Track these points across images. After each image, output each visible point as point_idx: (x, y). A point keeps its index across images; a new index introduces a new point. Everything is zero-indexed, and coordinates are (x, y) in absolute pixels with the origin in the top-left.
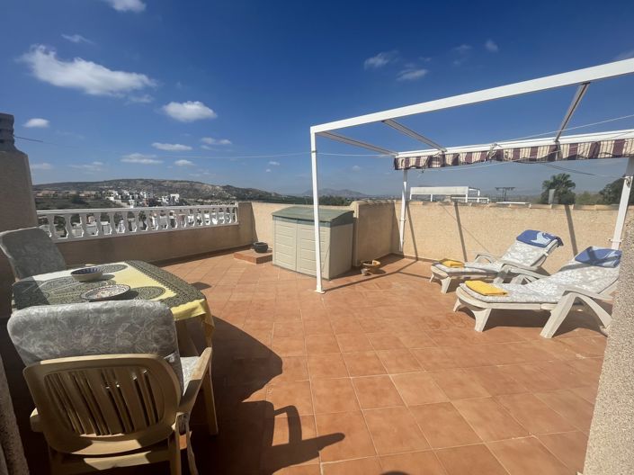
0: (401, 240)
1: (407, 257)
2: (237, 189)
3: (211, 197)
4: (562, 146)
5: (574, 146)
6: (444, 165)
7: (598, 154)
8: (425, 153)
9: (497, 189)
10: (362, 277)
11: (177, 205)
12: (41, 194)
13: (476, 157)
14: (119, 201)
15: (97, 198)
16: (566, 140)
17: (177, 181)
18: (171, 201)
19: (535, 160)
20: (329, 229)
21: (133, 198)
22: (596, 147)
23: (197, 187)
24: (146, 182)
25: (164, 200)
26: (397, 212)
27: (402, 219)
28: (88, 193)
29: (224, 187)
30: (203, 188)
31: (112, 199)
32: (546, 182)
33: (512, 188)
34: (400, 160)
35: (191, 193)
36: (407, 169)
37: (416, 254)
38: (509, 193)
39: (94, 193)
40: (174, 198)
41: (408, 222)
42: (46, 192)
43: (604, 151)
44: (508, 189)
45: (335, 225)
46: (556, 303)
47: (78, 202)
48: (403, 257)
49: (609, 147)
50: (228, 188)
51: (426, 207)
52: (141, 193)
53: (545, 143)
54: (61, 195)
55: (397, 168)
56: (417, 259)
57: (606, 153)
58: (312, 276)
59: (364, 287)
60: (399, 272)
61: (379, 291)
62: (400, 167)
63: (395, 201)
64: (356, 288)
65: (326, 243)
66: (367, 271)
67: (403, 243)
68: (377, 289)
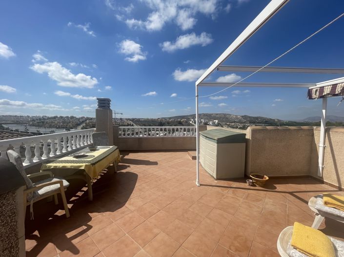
0: (320, 165)
1: (327, 183)
2: (250, 117)
3: (235, 122)
10: (246, 185)
11: (216, 126)
14: (193, 123)
15: (186, 122)
17: (217, 114)
18: (214, 124)
20: (216, 144)
23: (227, 116)
24: (205, 115)
25: (211, 123)
26: (316, 137)
27: (321, 145)
28: (184, 120)
29: (242, 116)
30: (231, 117)
31: (191, 122)
34: (314, 90)
35: (224, 119)
36: (322, 97)
40: (215, 122)
41: (328, 149)
45: (222, 142)
47: (180, 123)
48: (322, 182)
50: (245, 117)
54: (175, 121)
55: (310, 98)
56: (340, 189)
58: (209, 174)
59: (233, 193)
60: (291, 193)
61: (241, 200)
62: (314, 96)
63: (315, 127)
64: (226, 191)
65: (215, 154)
66: (253, 183)
67: (323, 168)
68: (242, 198)
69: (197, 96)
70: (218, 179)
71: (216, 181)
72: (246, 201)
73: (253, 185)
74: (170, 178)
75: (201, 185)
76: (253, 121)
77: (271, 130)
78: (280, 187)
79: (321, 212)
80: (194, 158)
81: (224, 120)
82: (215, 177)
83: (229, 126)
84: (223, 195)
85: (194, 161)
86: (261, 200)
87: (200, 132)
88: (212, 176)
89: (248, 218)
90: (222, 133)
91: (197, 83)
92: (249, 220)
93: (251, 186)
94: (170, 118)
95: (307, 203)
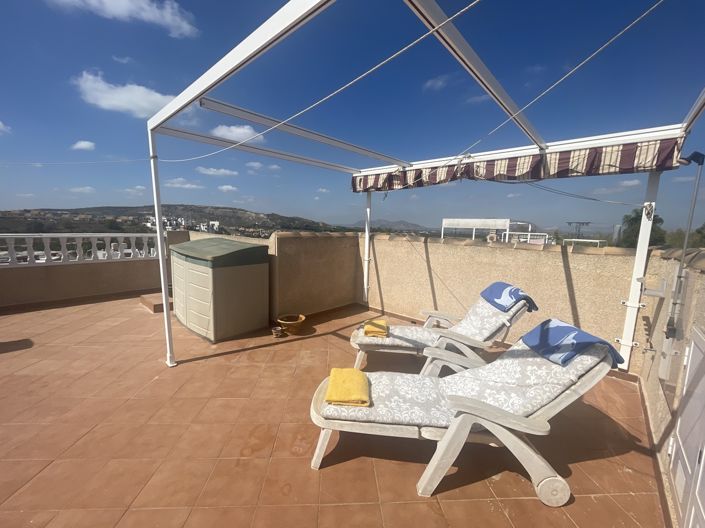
0: (365, 287)
1: (372, 309)
2: (282, 218)
3: (254, 226)
4: (548, 156)
5: (565, 156)
6: (406, 186)
7: (598, 168)
8: (384, 170)
9: (570, 224)
10: (272, 338)
11: (216, 233)
12: (77, 219)
13: (442, 175)
15: (133, 223)
16: (555, 148)
17: (218, 208)
18: (210, 229)
19: (515, 178)
20: (210, 270)
21: (171, 225)
22: (595, 155)
23: (239, 214)
24: (186, 208)
25: (203, 228)
26: (361, 248)
27: (366, 258)
28: (125, 218)
29: (268, 215)
30: (246, 216)
31: (149, 225)
32: (626, 217)
33: (587, 224)
34: (358, 179)
36: (366, 190)
37: (383, 306)
38: (584, 229)
39: (131, 218)
40: (213, 225)
41: (373, 263)
42: (83, 216)
43: (607, 162)
44: (583, 223)
46: (446, 428)
47: (114, 227)
48: (367, 308)
49: (614, 157)
50: (272, 217)
51: (391, 243)
52: (179, 220)
53: (526, 153)
54: (96, 219)
55: (355, 190)
56: (383, 313)
57: (610, 165)
58: (199, 335)
59: (250, 358)
60: (334, 333)
61: (263, 365)
62: (358, 188)
63: (360, 234)
64: (234, 360)
65: (209, 290)
66: (282, 331)
67: (368, 290)
68: (263, 362)
69: (155, 157)
70: (219, 340)
71: (214, 346)
72: (272, 364)
73: (283, 334)
74: (84, 372)
75: (179, 363)
76: (286, 223)
77: (308, 238)
78: (320, 328)
79: (363, 347)
80: (158, 309)
81: (232, 221)
82: (212, 338)
83: (243, 234)
84: (229, 369)
85: (158, 315)
86: (295, 355)
87: (170, 247)
88: (205, 338)
89: (273, 391)
90: (223, 246)
91: (152, 124)
92: (275, 393)
93: (281, 337)
94: (76, 212)
95: (348, 339)
